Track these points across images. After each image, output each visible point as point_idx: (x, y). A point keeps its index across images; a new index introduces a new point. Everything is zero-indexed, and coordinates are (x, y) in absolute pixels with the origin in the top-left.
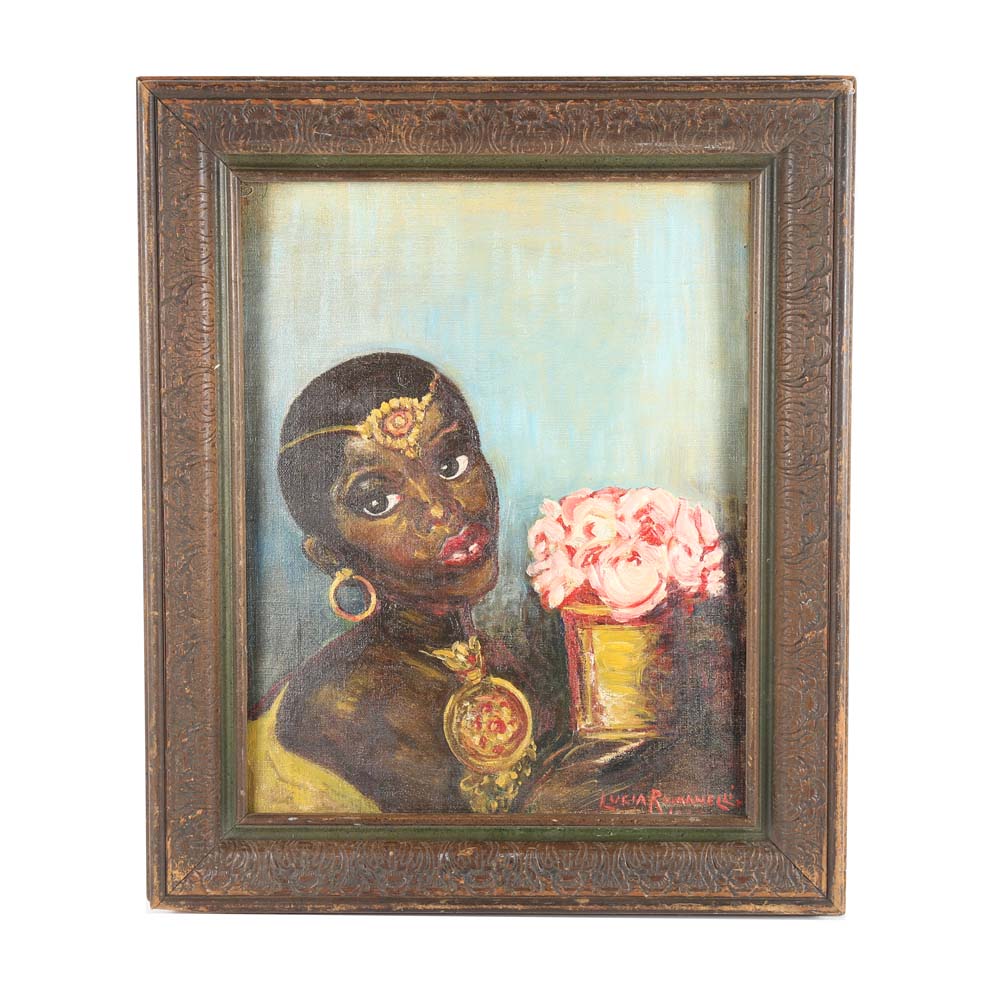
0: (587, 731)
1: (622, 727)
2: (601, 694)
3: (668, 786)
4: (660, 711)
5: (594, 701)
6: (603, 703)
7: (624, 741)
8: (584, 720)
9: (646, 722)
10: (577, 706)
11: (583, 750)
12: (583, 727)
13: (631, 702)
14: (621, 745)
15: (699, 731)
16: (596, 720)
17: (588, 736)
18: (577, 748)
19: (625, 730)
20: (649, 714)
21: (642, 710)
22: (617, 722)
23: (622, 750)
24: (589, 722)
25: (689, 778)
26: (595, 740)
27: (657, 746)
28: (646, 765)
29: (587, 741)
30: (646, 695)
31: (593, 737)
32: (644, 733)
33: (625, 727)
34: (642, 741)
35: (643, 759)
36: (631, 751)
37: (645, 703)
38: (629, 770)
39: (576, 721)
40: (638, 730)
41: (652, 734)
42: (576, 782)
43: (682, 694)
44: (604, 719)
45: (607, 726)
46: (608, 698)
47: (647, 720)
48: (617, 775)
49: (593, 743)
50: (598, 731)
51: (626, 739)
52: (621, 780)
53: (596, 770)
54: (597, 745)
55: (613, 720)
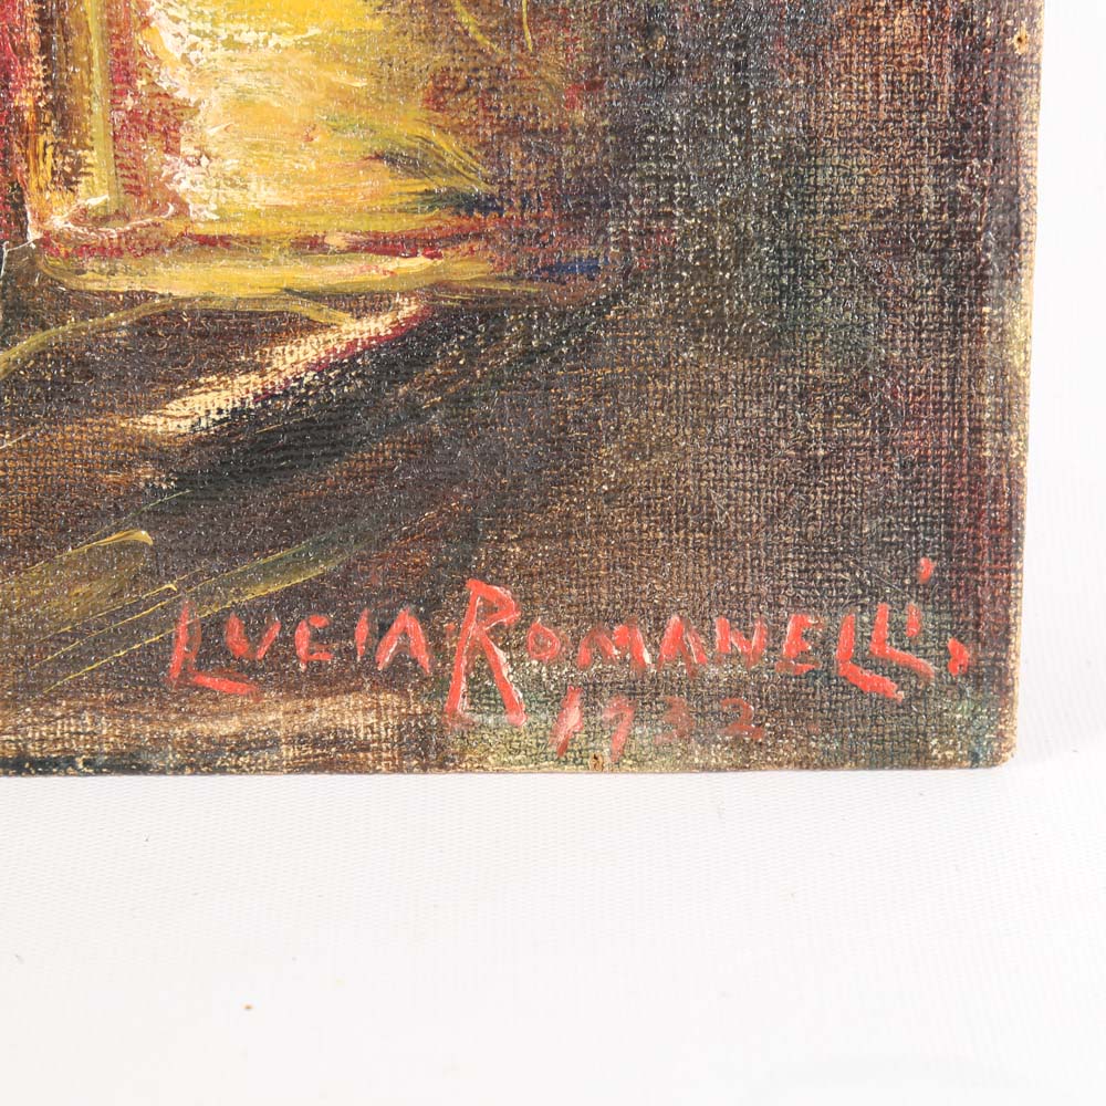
0: (85, 249)
1: (290, 227)
2: (162, 23)
3: (560, 564)
4: (513, 129)
5: (123, 72)
6: (177, 83)
7: (306, 309)
8: (68, 181)
9: (431, 199)
10: (24, 100)
11: (61, 355)
12: (59, 222)
13: (342, 78)
14: (285, 326)
15: (742, 247)
16: (135, 184)
17: (95, 278)
18: (28, 343)
19: (310, 246)
20: (449, 146)
21: (408, 124)
22: (263, 195)
23: (294, 359)
24: (96, 194)
25: (675, 518)
26: (131, 299)
27: (494, 336)
28: (430, 442)
29: (86, 305)
30: (429, 37)
31: (122, 284)
32: (419, 263)
33: (313, 226)
34: (408, 308)
35: (415, 412)
36: (345, 364)
37: (424, 83)
38: (334, 471)
39: (20, 191)
40: (383, 245)
41: (467, 269)
42: (32, 544)
43: (647, 31)
44: (186, 180)
45: (204, 218)
46: (210, 55)
47: (439, 184)
48: (261, 500)
49: (121, 319)
50: (147, 247)
51: (315, 296)
52: (291, 528)
53: (145, 472)
54: (145, 328)
55: (236, 181)
